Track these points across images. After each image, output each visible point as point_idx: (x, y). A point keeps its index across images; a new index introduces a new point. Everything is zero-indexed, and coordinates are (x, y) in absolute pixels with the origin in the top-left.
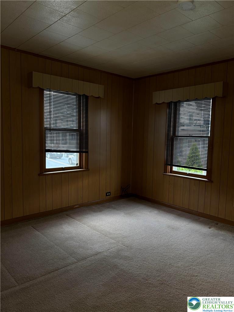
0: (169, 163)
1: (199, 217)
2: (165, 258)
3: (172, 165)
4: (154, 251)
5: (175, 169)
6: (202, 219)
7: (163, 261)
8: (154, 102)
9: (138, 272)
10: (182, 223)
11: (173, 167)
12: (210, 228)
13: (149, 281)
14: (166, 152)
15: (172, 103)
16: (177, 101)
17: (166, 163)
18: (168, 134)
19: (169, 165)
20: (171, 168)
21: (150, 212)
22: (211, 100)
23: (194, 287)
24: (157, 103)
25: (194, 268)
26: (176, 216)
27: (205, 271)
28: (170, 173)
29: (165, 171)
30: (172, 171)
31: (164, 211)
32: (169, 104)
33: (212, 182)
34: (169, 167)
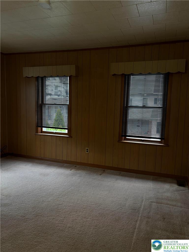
0: (39, 125)
1: (64, 164)
2: (39, 198)
3: (42, 127)
4: (30, 195)
5: (44, 129)
6: (65, 165)
7: (37, 200)
8: (24, 76)
9: (17, 213)
10: (51, 170)
11: (43, 128)
12: (71, 170)
13: (26, 217)
14: (36, 116)
15: (39, 78)
16: (43, 76)
17: (37, 125)
18: (37, 102)
19: (40, 127)
20: (42, 129)
21: (25, 166)
22: (68, 78)
23: (60, 212)
24: (27, 77)
25: (60, 199)
26: (46, 165)
27: (67, 200)
28: (41, 133)
29: (37, 132)
30: (42, 132)
31: (37, 163)
32: (37, 78)
33: (72, 137)
34: (40, 129)
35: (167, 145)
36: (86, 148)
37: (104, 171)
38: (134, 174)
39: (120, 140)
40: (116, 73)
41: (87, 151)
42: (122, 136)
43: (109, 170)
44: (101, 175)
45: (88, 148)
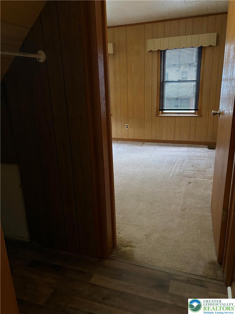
12: (114, 144)
33: (112, 115)
35: (200, 116)
36: (126, 125)
37: (144, 143)
38: (170, 144)
39: (157, 115)
40: (152, 50)
41: (127, 128)
42: (160, 110)
43: (148, 143)
44: (141, 146)
45: (128, 125)
